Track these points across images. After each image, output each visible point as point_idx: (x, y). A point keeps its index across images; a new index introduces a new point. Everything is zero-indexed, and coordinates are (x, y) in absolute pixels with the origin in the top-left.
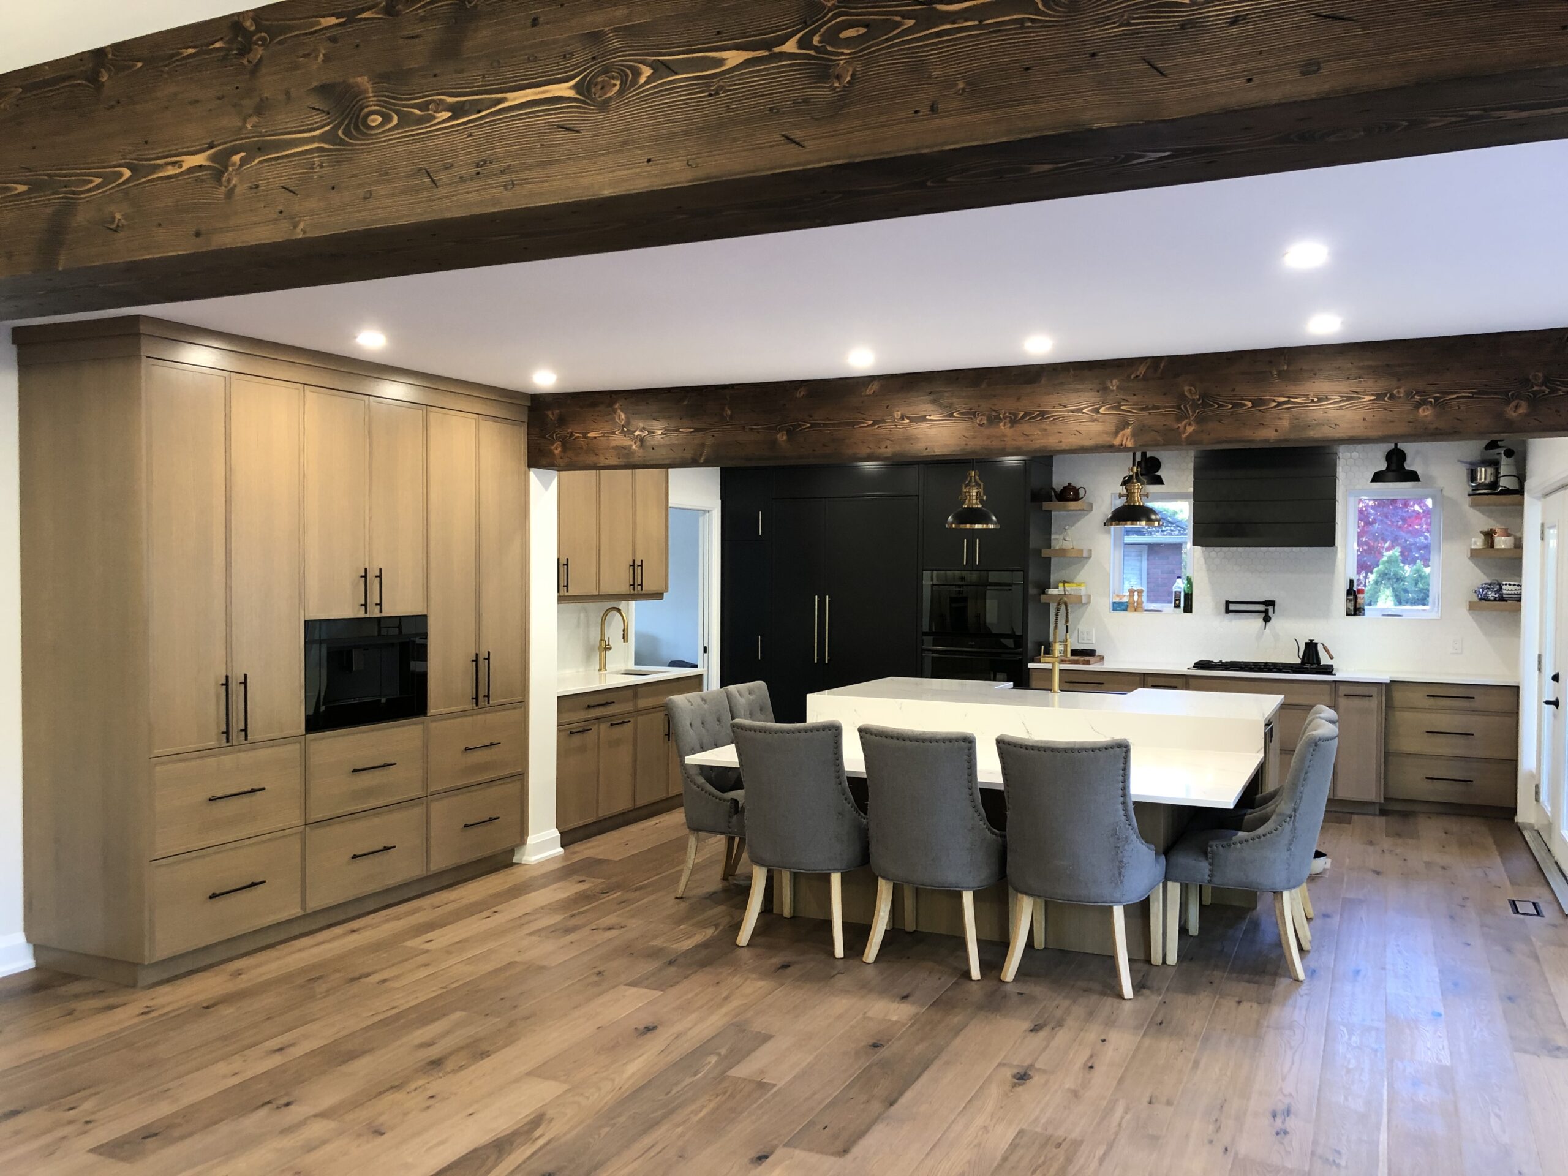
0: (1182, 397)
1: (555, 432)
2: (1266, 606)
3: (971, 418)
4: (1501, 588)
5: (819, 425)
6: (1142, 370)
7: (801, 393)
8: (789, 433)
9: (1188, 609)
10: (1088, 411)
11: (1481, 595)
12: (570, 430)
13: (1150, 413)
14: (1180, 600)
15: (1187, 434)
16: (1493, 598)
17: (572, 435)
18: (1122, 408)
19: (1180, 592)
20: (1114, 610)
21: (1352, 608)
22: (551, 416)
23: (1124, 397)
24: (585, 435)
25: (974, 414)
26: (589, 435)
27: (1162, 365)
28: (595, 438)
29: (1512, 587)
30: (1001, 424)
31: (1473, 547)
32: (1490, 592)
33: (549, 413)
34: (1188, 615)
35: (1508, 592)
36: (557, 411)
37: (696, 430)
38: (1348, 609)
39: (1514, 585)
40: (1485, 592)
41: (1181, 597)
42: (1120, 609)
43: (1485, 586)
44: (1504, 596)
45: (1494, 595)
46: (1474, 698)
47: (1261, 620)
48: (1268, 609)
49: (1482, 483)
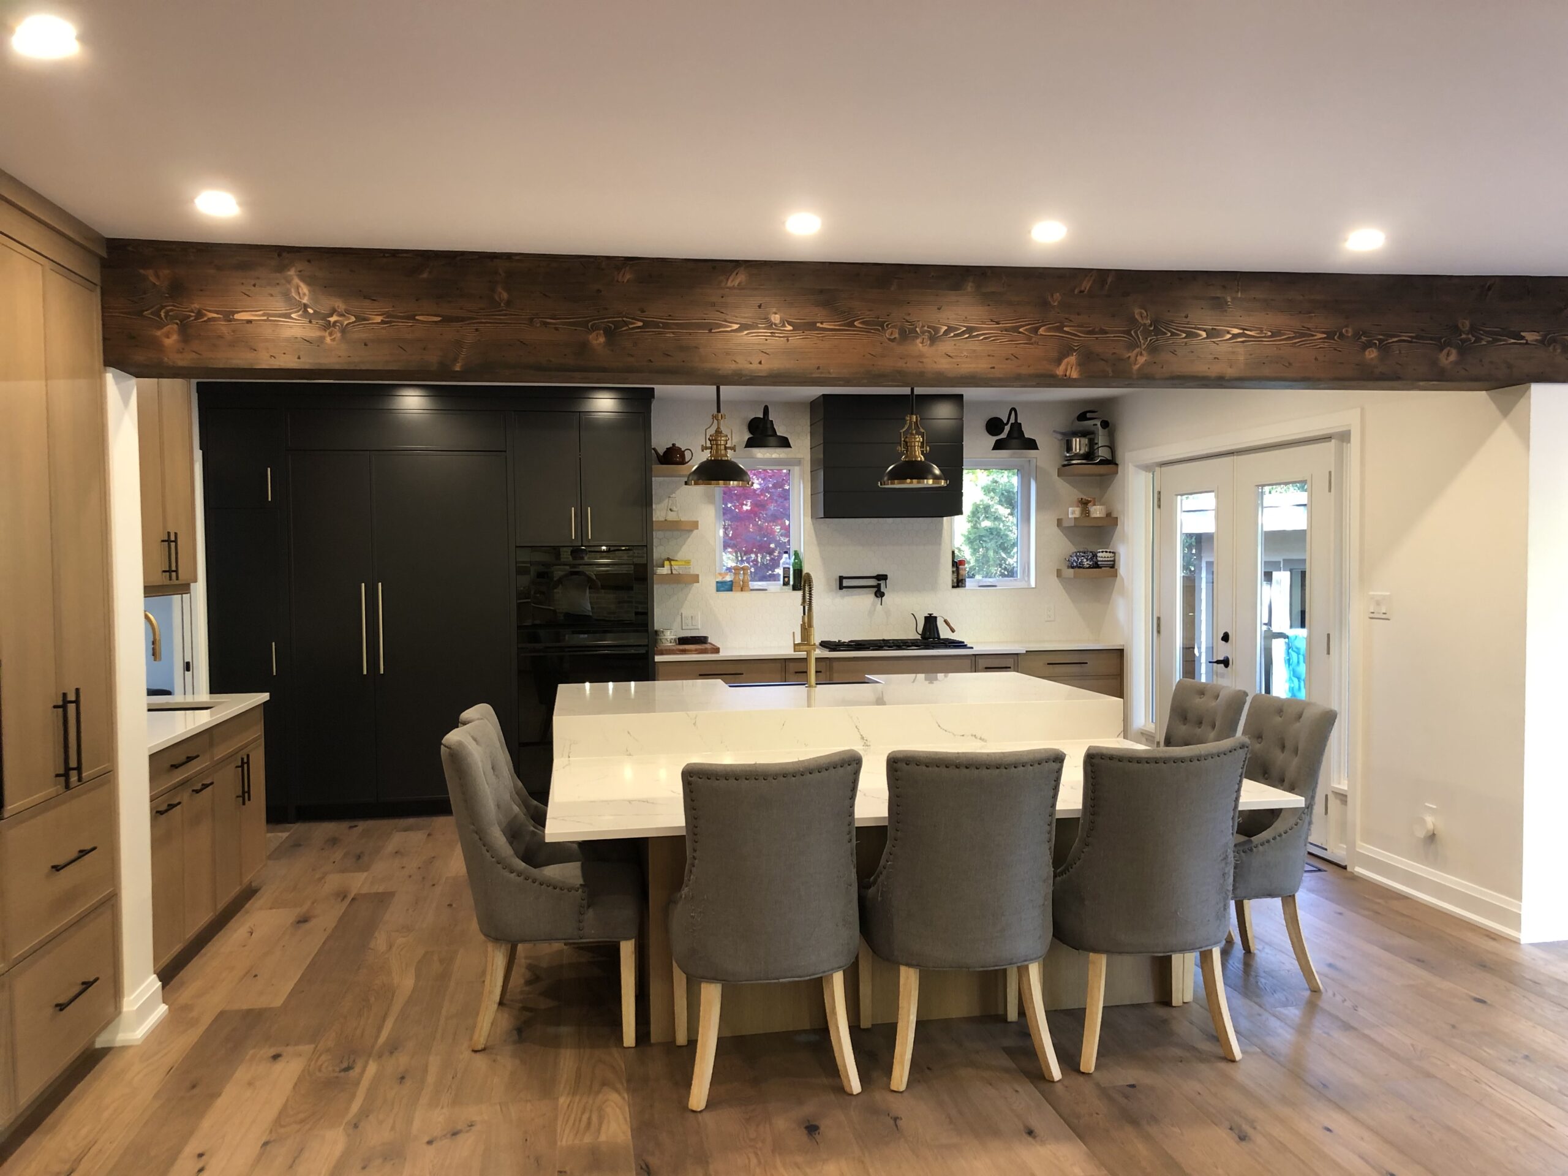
0: (1133, 321)
1: (163, 307)
2: (878, 580)
3: (878, 330)
4: (1095, 556)
5: (656, 325)
6: (1086, 285)
7: (628, 276)
8: (610, 333)
9: (798, 586)
10: (1026, 330)
11: (1077, 563)
12: (196, 306)
13: (1097, 338)
14: (789, 577)
15: (1137, 366)
16: (1088, 566)
17: (199, 314)
18: (1065, 329)
19: (789, 568)
20: (718, 590)
21: (956, 580)
22: (153, 279)
23: (1067, 316)
24: (228, 316)
25: (882, 325)
26: (237, 316)
27: (1109, 280)
28: (249, 322)
29: (1107, 555)
30: (919, 341)
32: (1085, 560)
33: (150, 274)
35: (1103, 559)
36: (167, 272)
37: (447, 320)
38: (953, 581)
39: (1110, 552)
40: (1080, 560)
41: (789, 574)
42: (722, 589)
43: (1078, 554)
44: (1099, 563)
45: (1088, 562)
46: (1086, 663)
47: (873, 596)
48: (881, 583)
49: (1078, 453)
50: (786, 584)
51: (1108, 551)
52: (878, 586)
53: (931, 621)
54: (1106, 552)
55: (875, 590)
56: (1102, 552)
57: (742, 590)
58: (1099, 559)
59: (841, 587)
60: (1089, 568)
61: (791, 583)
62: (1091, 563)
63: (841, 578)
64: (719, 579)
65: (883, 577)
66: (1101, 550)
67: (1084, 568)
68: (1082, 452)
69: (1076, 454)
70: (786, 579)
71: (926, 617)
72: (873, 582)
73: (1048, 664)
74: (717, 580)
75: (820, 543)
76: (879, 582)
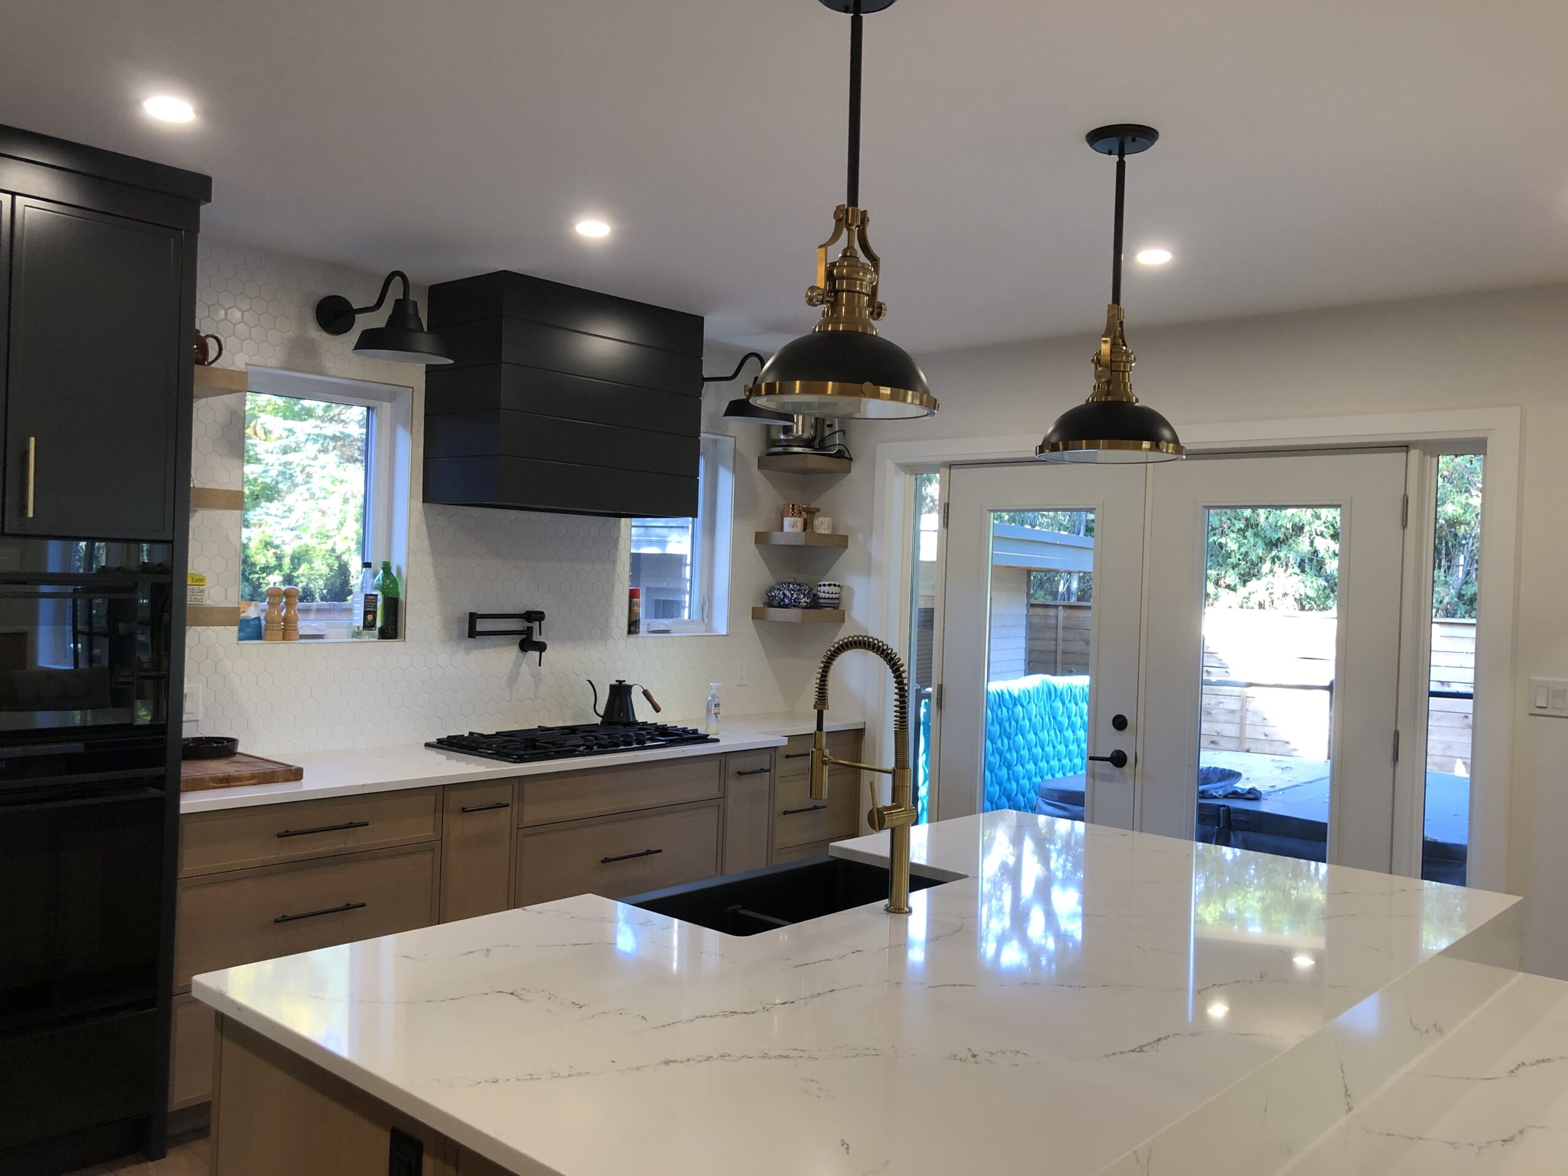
2: (527, 621)
4: (814, 591)
9: (391, 630)
14: (375, 613)
16: (805, 604)
19: (374, 594)
29: (829, 589)
34: (389, 645)
35: (827, 596)
38: (629, 622)
41: (375, 607)
44: (819, 601)
47: (517, 648)
48: (532, 627)
49: (799, 437)
50: (368, 625)
51: (833, 583)
52: (529, 631)
53: (620, 692)
54: (830, 585)
55: (521, 638)
57: (281, 638)
58: (822, 595)
60: (807, 607)
61: (379, 624)
63: (473, 618)
65: (535, 616)
66: (828, 583)
70: (370, 617)
71: (612, 686)
75: (435, 551)
76: (530, 625)
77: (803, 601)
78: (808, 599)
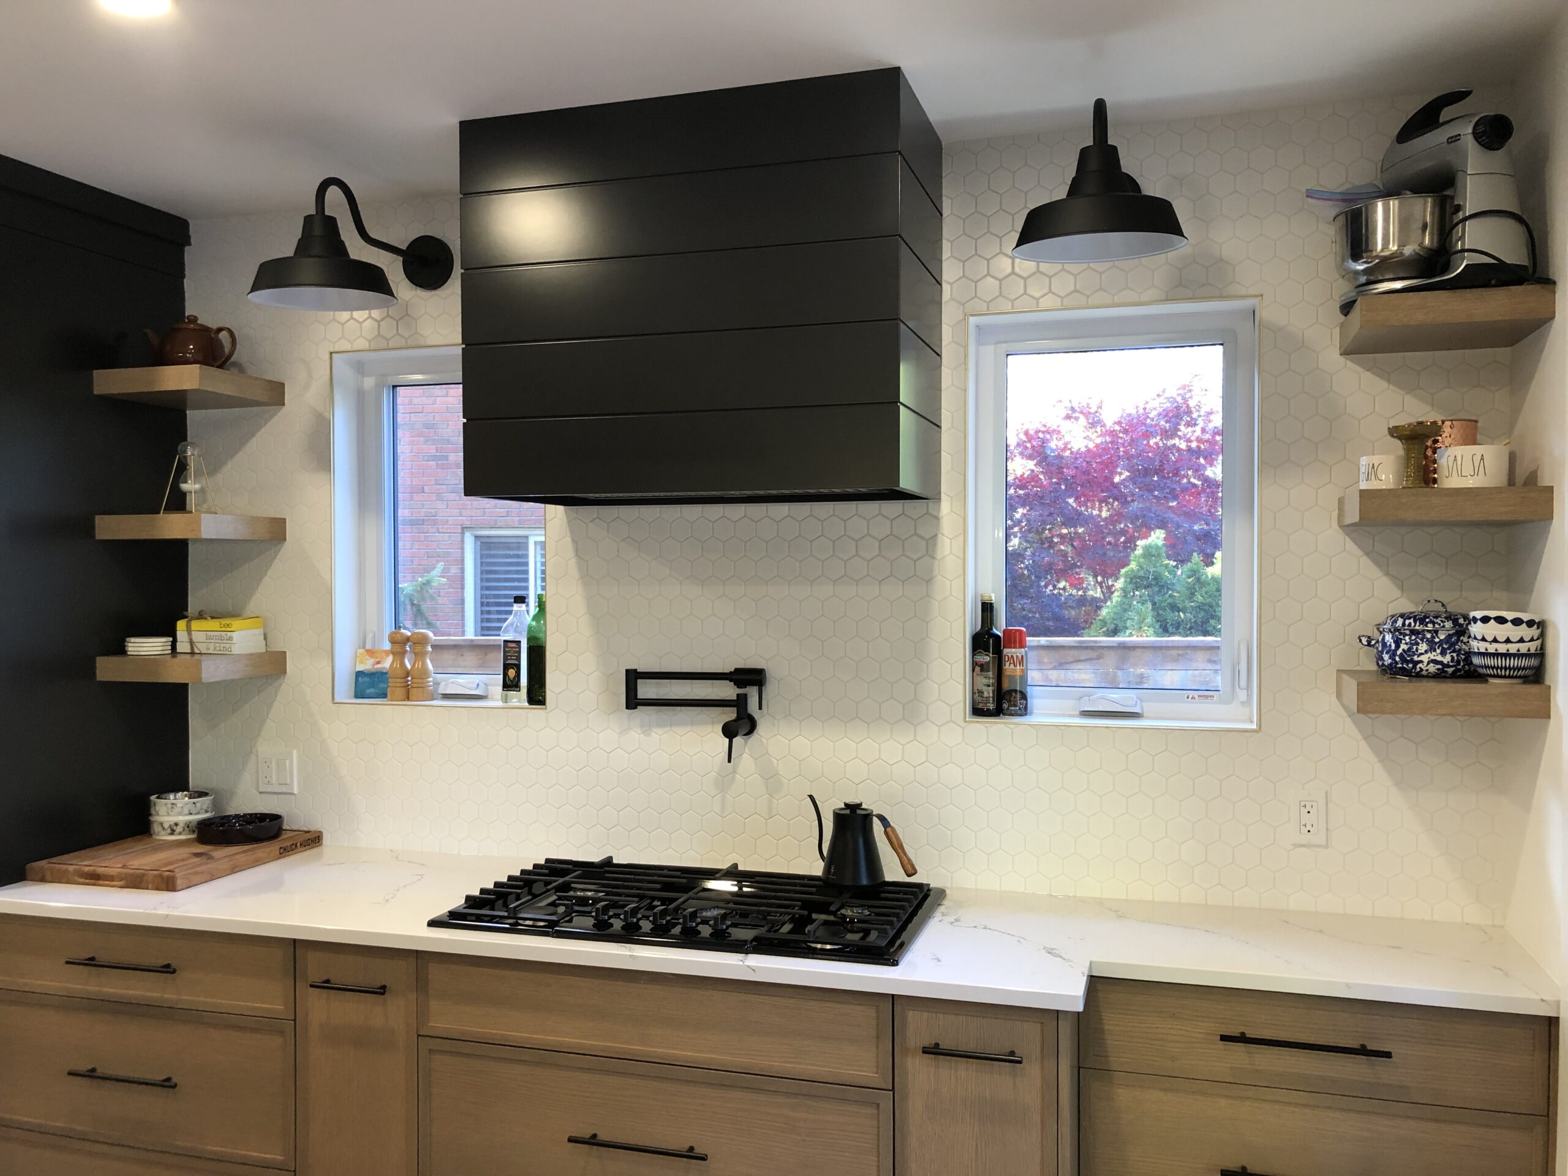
2: (740, 684)
4: (1461, 631)
9: (536, 696)
11: (1393, 655)
14: (518, 667)
16: (1432, 668)
19: (519, 643)
20: (359, 694)
21: (989, 692)
29: (1508, 630)
31: (1364, 485)
32: (1423, 647)
34: (536, 711)
35: (1492, 648)
38: (976, 693)
39: (1517, 622)
40: (1403, 646)
41: (519, 658)
42: (371, 691)
43: (1400, 622)
44: (1476, 661)
45: (1436, 655)
46: (1388, 1055)
48: (746, 695)
49: (1393, 255)
50: (510, 685)
51: (1510, 615)
52: (740, 703)
53: (852, 826)
54: (1501, 620)
55: (730, 714)
56: (1485, 620)
57: (408, 699)
58: (1476, 645)
59: (633, 702)
60: (1440, 675)
61: (523, 682)
62: (1447, 659)
63: (633, 677)
64: (367, 665)
65: (751, 678)
66: (1478, 614)
67: (1419, 675)
68: (1408, 251)
69: (1384, 260)
70: (512, 673)
71: (836, 814)
72: (728, 691)
73: (1224, 1038)
74: (360, 668)
75: (587, 576)
76: (741, 691)
77: (1425, 658)
78: (1443, 653)
